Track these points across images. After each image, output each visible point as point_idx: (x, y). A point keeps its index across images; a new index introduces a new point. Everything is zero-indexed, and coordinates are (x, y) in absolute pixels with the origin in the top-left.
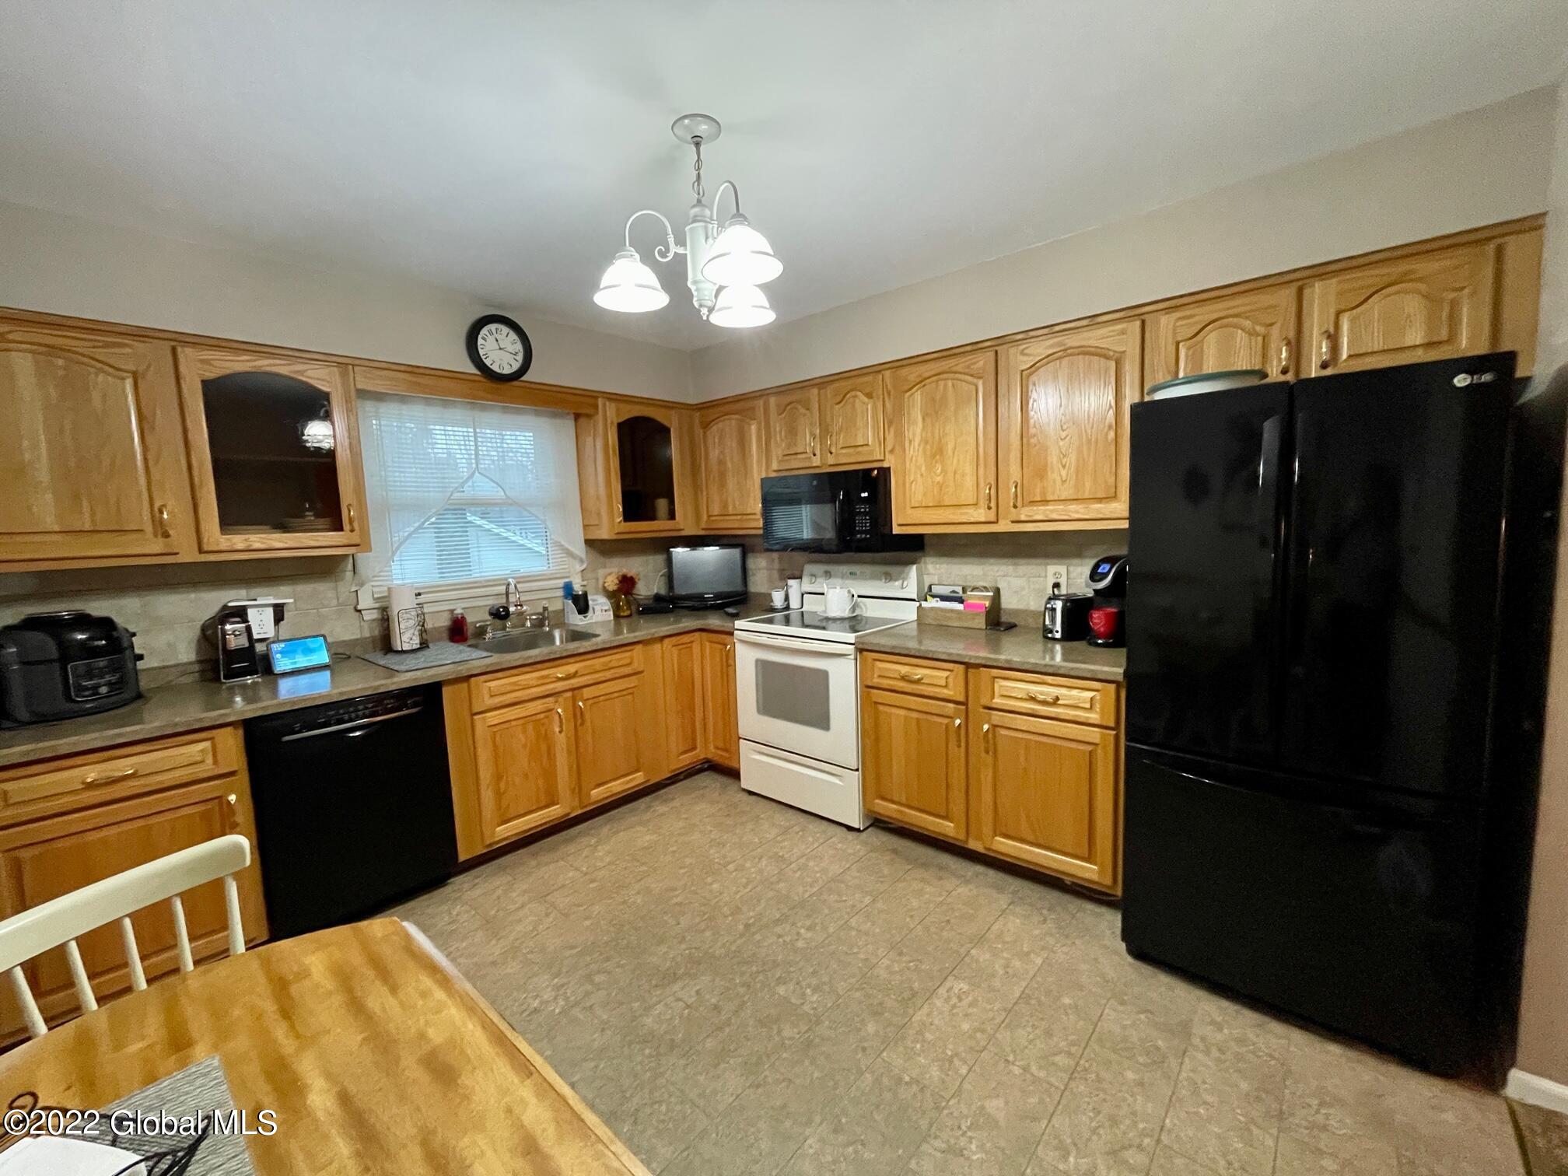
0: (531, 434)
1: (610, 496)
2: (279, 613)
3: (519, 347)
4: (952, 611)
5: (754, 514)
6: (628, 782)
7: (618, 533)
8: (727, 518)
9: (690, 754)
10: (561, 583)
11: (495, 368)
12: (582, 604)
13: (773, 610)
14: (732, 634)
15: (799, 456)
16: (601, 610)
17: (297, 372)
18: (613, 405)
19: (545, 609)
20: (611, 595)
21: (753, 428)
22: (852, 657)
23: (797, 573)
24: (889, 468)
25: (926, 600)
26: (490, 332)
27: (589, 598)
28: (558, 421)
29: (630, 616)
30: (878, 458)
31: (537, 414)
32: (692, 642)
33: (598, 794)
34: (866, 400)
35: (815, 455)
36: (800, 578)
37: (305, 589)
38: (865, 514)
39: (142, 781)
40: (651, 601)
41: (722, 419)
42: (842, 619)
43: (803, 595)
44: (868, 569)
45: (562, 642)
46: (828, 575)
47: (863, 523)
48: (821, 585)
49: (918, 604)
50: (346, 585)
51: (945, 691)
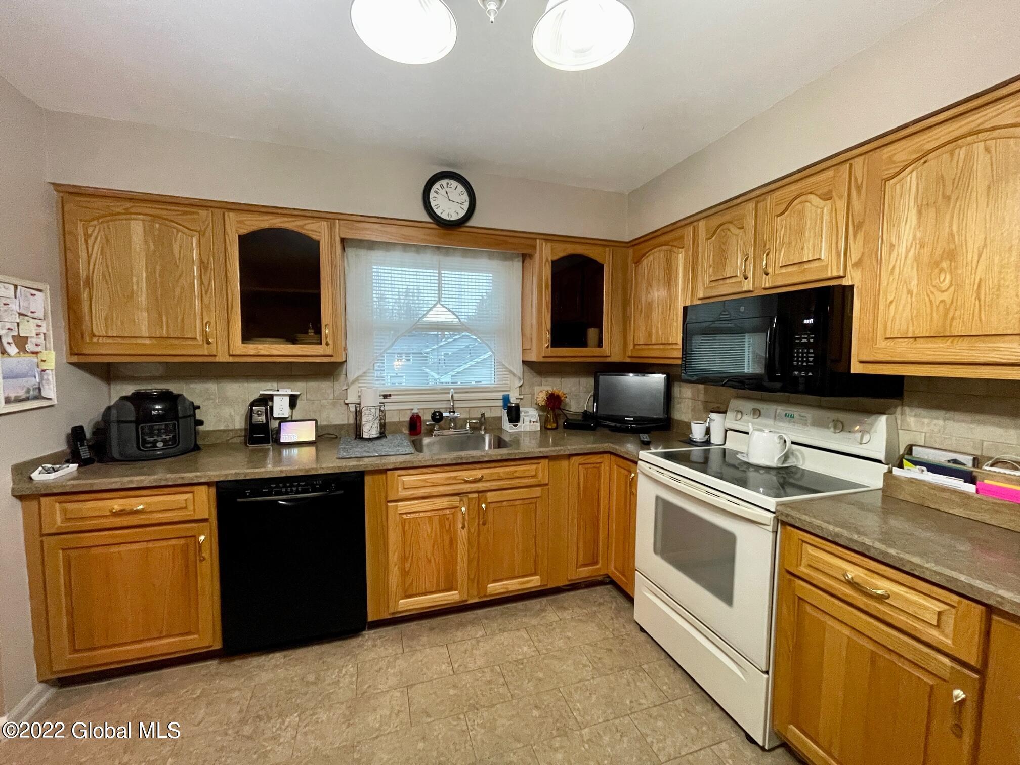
0: (491, 275)
1: (540, 324)
2: (293, 401)
3: (465, 197)
4: (954, 491)
5: (677, 344)
6: (523, 583)
7: (544, 357)
8: (650, 347)
9: (586, 568)
10: (500, 395)
11: (444, 216)
12: (514, 415)
13: (692, 443)
14: (636, 463)
15: (728, 281)
16: (530, 419)
17: (298, 226)
18: (549, 245)
19: (483, 415)
20: (541, 408)
21: (681, 257)
22: (770, 528)
23: (723, 409)
24: (852, 287)
25: (901, 466)
26: (442, 186)
27: (521, 409)
28: (508, 263)
29: (556, 428)
30: (835, 274)
31: (491, 256)
32: (601, 463)
33: (495, 588)
34: (822, 203)
35: (746, 278)
36: (725, 412)
37: (313, 385)
38: (807, 345)
39: (149, 516)
40: (580, 418)
41: (653, 251)
42: (768, 469)
43: (726, 431)
44: (809, 414)
45: (490, 447)
46: (757, 413)
47: (805, 357)
48: (747, 423)
49: (885, 468)
50: (339, 386)
51: (935, 633)
